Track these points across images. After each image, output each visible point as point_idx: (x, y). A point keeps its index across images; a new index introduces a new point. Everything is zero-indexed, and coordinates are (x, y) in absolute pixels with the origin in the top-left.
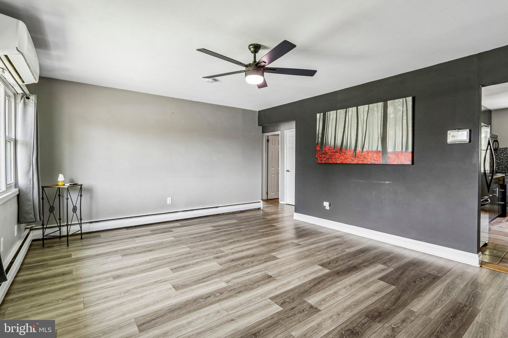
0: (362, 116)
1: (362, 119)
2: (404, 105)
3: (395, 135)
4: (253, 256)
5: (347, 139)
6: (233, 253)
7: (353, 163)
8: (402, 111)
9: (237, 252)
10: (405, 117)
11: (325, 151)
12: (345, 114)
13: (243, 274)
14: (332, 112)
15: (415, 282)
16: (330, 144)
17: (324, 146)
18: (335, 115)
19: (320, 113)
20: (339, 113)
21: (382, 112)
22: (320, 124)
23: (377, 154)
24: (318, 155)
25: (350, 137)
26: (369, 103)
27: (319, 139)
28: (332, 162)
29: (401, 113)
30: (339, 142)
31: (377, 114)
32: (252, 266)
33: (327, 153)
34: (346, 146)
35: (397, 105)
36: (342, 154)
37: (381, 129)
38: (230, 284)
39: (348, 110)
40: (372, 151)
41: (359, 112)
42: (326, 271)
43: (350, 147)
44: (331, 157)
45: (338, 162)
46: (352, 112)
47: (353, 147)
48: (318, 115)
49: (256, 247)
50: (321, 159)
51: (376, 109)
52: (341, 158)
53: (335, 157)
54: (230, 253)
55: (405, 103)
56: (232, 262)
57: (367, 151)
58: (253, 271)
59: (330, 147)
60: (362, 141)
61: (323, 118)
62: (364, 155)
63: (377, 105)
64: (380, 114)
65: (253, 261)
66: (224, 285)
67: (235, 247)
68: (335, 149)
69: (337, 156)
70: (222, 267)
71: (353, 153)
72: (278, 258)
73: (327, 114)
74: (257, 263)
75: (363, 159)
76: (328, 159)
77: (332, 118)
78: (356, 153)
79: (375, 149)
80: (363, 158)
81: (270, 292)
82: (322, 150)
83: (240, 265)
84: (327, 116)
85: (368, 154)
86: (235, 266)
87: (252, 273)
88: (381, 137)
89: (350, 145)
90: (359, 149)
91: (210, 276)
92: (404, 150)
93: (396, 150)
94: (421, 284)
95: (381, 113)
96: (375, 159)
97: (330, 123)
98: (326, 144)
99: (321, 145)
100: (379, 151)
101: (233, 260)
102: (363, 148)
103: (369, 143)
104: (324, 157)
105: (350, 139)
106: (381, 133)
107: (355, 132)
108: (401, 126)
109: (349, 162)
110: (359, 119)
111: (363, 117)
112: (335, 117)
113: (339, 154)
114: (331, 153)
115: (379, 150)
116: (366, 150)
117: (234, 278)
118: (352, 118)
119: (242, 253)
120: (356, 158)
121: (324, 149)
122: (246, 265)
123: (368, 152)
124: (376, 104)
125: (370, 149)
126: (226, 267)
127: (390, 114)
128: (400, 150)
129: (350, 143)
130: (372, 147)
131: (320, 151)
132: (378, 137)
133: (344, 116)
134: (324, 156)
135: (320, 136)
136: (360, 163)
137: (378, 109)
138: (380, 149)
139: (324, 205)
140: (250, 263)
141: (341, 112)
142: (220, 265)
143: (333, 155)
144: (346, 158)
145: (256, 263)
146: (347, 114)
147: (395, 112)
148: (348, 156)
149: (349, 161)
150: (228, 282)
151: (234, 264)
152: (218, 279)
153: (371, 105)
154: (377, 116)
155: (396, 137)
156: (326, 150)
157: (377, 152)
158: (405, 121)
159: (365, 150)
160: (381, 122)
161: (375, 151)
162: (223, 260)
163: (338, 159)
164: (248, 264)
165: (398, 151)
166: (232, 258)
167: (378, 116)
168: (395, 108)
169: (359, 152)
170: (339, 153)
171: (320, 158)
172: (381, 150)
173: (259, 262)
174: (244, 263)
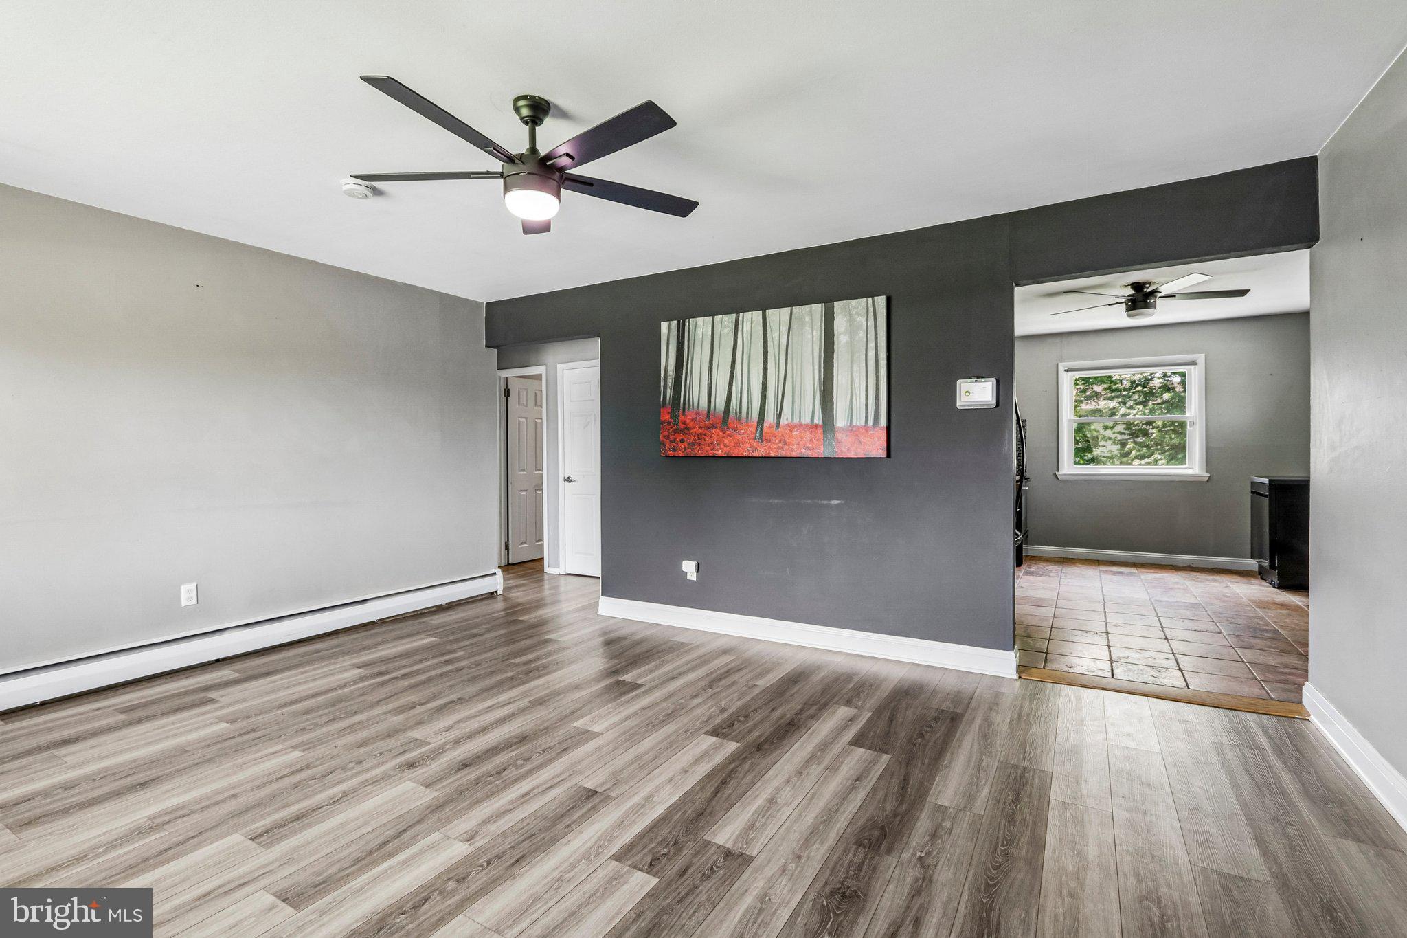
0: (776, 335)
1: (776, 343)
2: (870, 315)
3: (851, 385)
4: (523, 739)
5: (741, 393)
6: (457, 742)
7: (755, 455)
8: (865, 328)
9: (469, 738)
10: (872, 345)
11: (684, 423)
12: (734, 326)
13: (512, 802)
14: (700, 320)
15: (921, 736)
16: (696, 404)
17: (682, 410)
18: (710, 328)
19: (670, 319)
20: (720, 325)
21: (821, 327)
22: (670, 350)
23: (811, 433)
24: (667, 434)
25: (748, 388)
26: (792, 304)
27: (668, 391)
28: (702, 454)
29: (863, 334)
30: (719, 401)
31: (810, 331)
32: (530, 772)
33: (688, 429)
34: (738, 410)
35: (854, 313)
36: (727, 432)
37: (820, 371)
38: (479, 842)
39: (741, 318)
40: (801, 425)
41: (768, 324)
42: (731, 747)
43: (748, 413)
44: (699, 439)
45: (719, 453)
46: (751, 323)
47: (755, 415)
48: (664, 326)
49: (523, 711)
50: (675, 445)
51: (807, 319)
52: (726, 441)
53: (710, 442)
54: (446, 743)
55: (871, 309)
56: (465, 771)
57: (788, 425)
58: (537, 787)
59: (697, 414)
60: (777, 398)
61: (678, 335)
62: (782, 436)
63: (811, 311)
64: (816, 333)
65: (526, 755)
66: (459, 850)
67: (458, 722)
68: (709, 419)
69: (715, 437)
70: (436, 794)
71: (754, 430)
72: (597, 735)
73: (689, 325)
74: (541, 760)
75: (780, 445)
76: (693, 445)
77: (701, 337)
78: (762, 429)
79: (806, 420)
80: (780, 442)
81: (608, 837)
82: (675, 421)
83: (492, 775)
84: (689, 328)
85: (791, 431)
86: (477, 782)
87: (536, 791)
88: (820, 391)
89: (748, 408)
90: (770, 418)
91: (404, 831)
92: (871, 423)
93: (854, 424)
94: (934, 738)
95: (821, 331)
96: (808, 445)
97: (697, 349)
98: (687, 406)
99: (673, 406)
100: (817, 426)
101: (464, 765)
102: (779, 416)
103: (793, 403)
104: (682, 441)
105: (748, 394)
106: (820, 379)
107: (758, 376)
108: (864, 365)
109: (745, 454)
110: (770, 343)
111: (777, 338)
112: (710, 333)
113: (721, 433)
114: (700, 428)
115: (816, 421)
116: (786, 422)
117: (486, 822)
118: (751, 339)
119: (487, 737)
120: (762, 441)
121: (681, 418)
122: (511, 773)
123: (791, 427)
124: (806, 308)
125: (796, 421)
126: (448, 790)
127: (839, 335)
128: (863, 423)
129: (748, 403)
130: (800, 413)
131: (669, 423)
132: (814, 390)
133: (732, 333)
134: (681, 436)
135: (670, 382)
136: (772, 454)
137: (812, 319)
138: (818, 419)
139: (684, 569)
140: (520, 762)
141: (725, 321)
142: (427, 786)
143: (705, 435)
144: (738, 444)
145: (538, 760)
146: (740, 326)
147: (852, 332)
148: (742, 438)
149: (745, 450)
150: (471, 837)
151: (473, 777)
152: (436, 836)
153: (796, 309)
154: (810, 336)
155: (853, 390)
156: (688, 421)
157: (813, 427)
158: (871, 354)
159: (784, 421)
160: (820, 352)
161: (807, 425)
162: (434, 767)
163: (718, 445)
164: (517, 767)
165: (858, 424)
166: (460, 758)
167: (813, 339)
168: (851, 320)
169: (770, 427)
170: (721, 429)
171: (671, 442)
172: (821, 423)
173: (548, 756)
174: (502, 767)
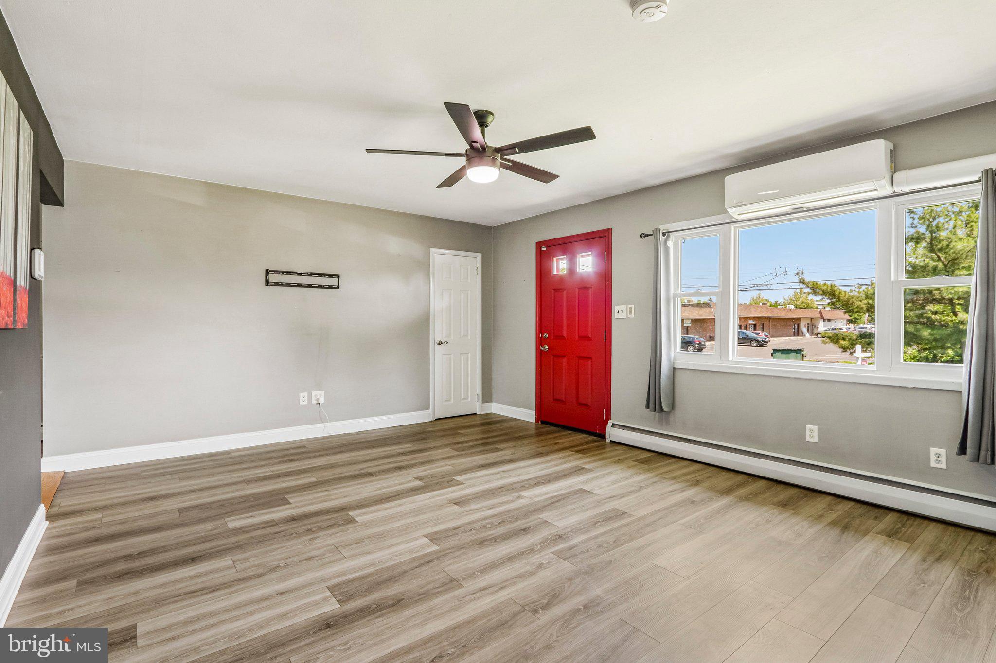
4: (482, 543)
6: (531, 550)
9: (523, 553)
13: (499, 506)
32: (485, 519)
38: (516, 495)
54: (540, 551)
56: (523, 527)
58: (483, 511)
65: (484, 530)
66: (524, 493)
70: (541, 516)
72: (426, 536)
74: (475, 525)
83: (508, 521)
86: (517, 519)
87: (485, 509)
101: (525, 531)
117: (512, 501)
119: (508, 551)
122: (496, 521)
126: (532, 518)
140: (489, 526)
142: (546, 521)
145: (477, 526)
150: (520, 497)
151: (519, 522)
152: (537, 499)
162: (545, 533)
164: (492, 523)
166: (529, 536)
173: (470, 526)
174: (501, 525)
